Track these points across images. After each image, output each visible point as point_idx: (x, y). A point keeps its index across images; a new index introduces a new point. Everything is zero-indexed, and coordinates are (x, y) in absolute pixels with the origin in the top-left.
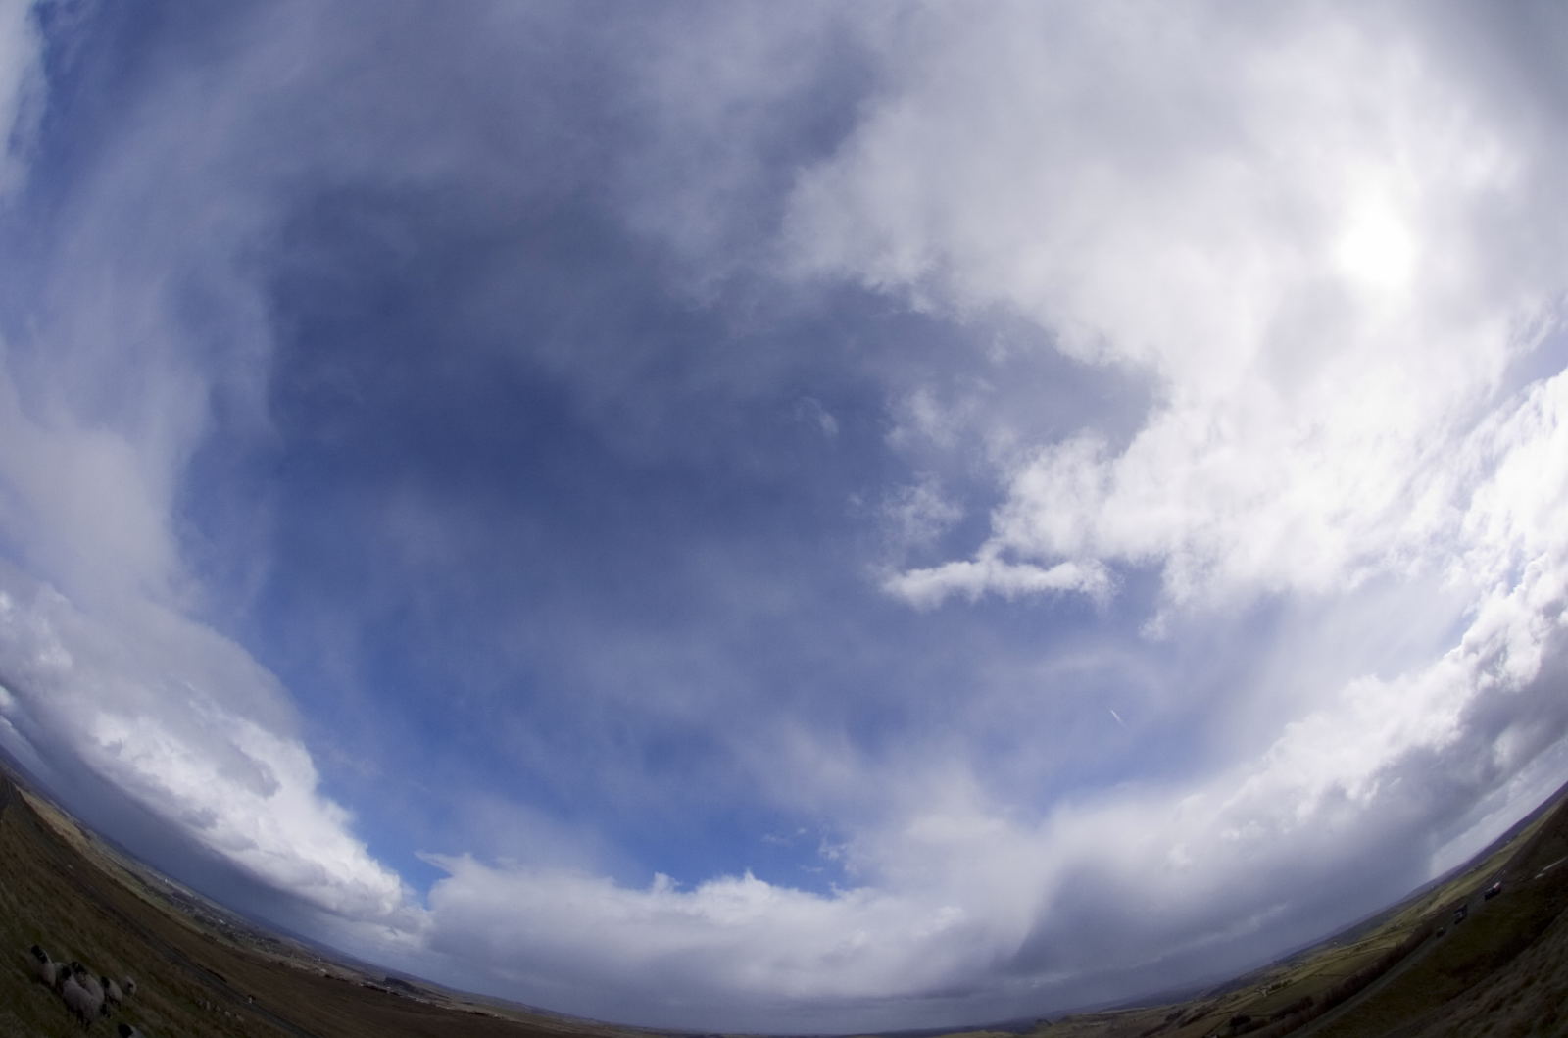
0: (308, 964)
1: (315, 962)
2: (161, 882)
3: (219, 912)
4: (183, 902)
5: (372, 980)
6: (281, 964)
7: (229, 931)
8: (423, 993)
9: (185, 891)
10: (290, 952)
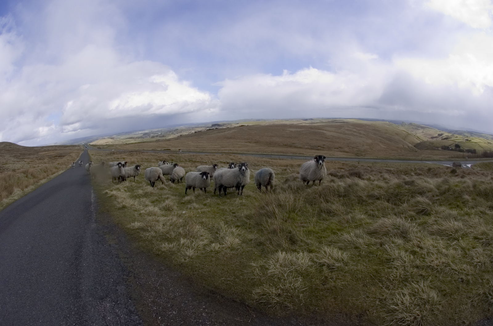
0: (188, 132)
1: (190, 130)
2: (138, 134)
3: (158, 131)
4: (146, 135)
5: (208, 127)
6: (181, 136)
7: (162, 135)
8: (224, 125)
9: (146, 132)
10: (182, 130)
